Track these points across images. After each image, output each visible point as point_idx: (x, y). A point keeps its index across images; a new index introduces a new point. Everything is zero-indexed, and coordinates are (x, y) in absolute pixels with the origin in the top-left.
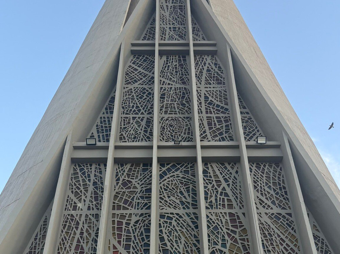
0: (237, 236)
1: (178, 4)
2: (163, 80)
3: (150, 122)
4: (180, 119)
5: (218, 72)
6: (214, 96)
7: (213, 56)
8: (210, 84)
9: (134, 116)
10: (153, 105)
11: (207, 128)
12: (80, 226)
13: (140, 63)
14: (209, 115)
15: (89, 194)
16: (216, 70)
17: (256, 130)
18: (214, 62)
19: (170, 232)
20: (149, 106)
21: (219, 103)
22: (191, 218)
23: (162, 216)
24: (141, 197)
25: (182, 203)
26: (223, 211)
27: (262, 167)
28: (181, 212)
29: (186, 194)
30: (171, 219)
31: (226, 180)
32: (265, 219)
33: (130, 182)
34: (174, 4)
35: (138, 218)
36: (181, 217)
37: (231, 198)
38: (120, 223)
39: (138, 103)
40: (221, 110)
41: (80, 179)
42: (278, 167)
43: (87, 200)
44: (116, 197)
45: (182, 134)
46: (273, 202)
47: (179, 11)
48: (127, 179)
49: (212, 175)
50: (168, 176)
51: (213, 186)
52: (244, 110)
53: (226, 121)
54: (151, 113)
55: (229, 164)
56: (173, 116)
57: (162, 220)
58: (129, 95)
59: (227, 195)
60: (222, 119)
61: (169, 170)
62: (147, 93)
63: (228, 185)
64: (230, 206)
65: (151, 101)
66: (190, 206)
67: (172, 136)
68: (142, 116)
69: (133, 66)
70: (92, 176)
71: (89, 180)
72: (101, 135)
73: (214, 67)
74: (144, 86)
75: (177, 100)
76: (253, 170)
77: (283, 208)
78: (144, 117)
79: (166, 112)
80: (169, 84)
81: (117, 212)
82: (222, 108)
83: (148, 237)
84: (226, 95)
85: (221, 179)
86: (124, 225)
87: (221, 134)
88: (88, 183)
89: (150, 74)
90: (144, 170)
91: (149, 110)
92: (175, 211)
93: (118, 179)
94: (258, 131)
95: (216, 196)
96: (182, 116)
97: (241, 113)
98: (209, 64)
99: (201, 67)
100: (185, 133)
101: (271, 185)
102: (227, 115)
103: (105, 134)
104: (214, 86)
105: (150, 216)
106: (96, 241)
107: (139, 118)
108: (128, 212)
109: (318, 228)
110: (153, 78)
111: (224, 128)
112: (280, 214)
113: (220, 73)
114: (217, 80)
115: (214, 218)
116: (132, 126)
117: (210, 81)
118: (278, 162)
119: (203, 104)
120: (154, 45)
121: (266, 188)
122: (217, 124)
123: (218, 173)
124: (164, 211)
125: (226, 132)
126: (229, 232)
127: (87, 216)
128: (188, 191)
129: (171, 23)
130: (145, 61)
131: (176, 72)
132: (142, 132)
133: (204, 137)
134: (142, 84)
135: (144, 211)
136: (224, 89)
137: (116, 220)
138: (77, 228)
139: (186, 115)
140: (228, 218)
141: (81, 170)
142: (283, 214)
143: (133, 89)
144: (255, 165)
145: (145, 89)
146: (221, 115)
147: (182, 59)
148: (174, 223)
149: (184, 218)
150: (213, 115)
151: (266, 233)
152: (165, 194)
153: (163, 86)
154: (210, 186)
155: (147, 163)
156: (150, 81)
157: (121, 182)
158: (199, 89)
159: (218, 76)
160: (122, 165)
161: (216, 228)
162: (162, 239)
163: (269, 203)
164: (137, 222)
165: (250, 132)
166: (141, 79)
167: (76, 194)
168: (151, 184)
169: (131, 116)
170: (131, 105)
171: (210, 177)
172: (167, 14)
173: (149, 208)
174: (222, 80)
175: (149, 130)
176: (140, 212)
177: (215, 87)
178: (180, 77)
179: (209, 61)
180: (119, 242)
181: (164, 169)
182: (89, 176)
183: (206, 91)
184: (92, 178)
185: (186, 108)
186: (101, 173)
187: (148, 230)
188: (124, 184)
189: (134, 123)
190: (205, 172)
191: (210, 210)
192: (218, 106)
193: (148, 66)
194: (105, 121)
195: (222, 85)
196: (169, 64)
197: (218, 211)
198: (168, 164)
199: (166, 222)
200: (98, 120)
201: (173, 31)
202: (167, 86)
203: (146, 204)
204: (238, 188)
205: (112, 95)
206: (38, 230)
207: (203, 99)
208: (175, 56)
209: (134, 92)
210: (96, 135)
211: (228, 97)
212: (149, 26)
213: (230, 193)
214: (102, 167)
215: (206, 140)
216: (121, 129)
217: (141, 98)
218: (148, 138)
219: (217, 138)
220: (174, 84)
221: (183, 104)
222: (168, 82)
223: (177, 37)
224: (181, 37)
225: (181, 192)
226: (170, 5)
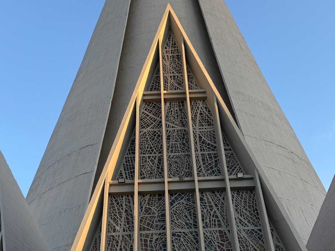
0: (224, 248)
1: (176, 54)
2: (168, 123)
3: (161, 160)
4: (182, 157)
5: (209, 115)
6: (206, 136)
7: (204, 101)
8: (203, 126)
9: (149, 155)
10: (162, 146)
11: (202, 163)
12: (119, 244)
13: (150, 109)
14: (203, 152)
15: (123, 220)
16: (207, 113)
17: (236, 164)
18: (205, 106)
19: (180, 247)
20: (160, 147)
21: (209, 142)
22: (194, 236)
23: (173, 235)
24: (159, 221)
25: (187, 224)
26: (215, 229)
27: (241, 194)
28: (186, 231)
29: (189, 217)
30: (180, 236)
31: (216, 205)
32: (243, 234)
33: (150, 209)
34: (172, 54)
35: (157, 237)
36: (186, 235)
37: (220, 219)
38: (146, 241)
39: (151, 144)
40: (212, 148)
41: (116, 208)
42: (252, 193)
43: (122, 224)
44: (142, 221)
45: (184, 169)
46: (249, 221)
47: (177, 60)
48: (148, 206)
49: (206, 201)
50: (176, 203)
51: (208, 210)
52: (227, 148)
53: (215, 157)
54: (161, 152)
55: (218, 192)
56: (177, 154)
57: (174, 237)
58: (145, 137)
59: (217, 217)
60: (212, 156)
61: (176, 198)
62: (157, 135)
63: (218, 209)
64: (220, 225)
65: (160, 142)
66: (193, 227)
67: (177, 171)
68: (154, 155)
69: (146, 112)
70: (124, 205)
71: (122, 209)
72: (127, 172)
73: (205, 110)
74: (155, 130)
75: (179, 140)
76: (235, 197)
77: (256, 226)
78: (156, 156)
79: (172, 151)
80: (173, 127)
81: (143, 232)
82: (212, 146)
84: (215, 135)
85: (213, 205)
86: (149, 242)
87: (212, 168)
88: (121, 210)
89: (158, 119)
90: (159, 199)
91: (159, 150)
92: (182, 231)
93: (142, 207)
94: (238, 164)
95: (210, 218)
96: (183, 154)
97: (225, 150)
98: (201, 108)
99: (195, 111)
100: (186, 168)
101: (247, 207)
102: (215, 152)
103: (130, 171)
104: (205, 127)
105: (165, 235)
107: (153, 157)
108: (151, 232)
109: (279, 240)
110: (161, 122)
111: (214, 163)
112: (253, 230)
113: (210, 116)
114: (208, 122)
115: (208, 234)
116: (148, 163)
117: (203, 123)
118: (252, 189)
119: (198, 143)
120: (160, 95)
121: (244, 210)
122: (209, 160)
123: (210, 200)
124: (175, 231)
125: (215, 166)
126: (219, 245)
127: (123, 236)
128: (190, 215)
129: (171, 72)
130: (154, 107)
131: (177, 116)
132: (156, 168)
133: (200, 171)
134: (153, 128)
135: (161, 231)
136: (212, 129)
137: (143, 238)
138: (117, 246)
139: (187, 153)
140: (218, 234)
141: (116, 201)
142: (256, 230)
143: (147, 133)
144: (236, 193)
145: (155, 132)
146: (211, 152)
147: (181, 104)
148: (182, 240)
149: (189, 236)
150: (206, 153)
151: (244, 244)
152: (175, 218)
153: (169, 129)
154: (205, 210)
155: (161, 194)
156: (158, 125)
157: (144, 209)
158: (195, 131)
159: (208, 119)
160: (144, 196)
161: (210, 242)
163: (246, 222)
164: (157, 240)
165: (232, 166)
166: (152, 123)
167: (114, 220)
168: (164, 210)
169: (147, 155)
170: (146, 146)
171: (205, 203)
172: (168, 64)
173: (165, 228)
174: (211, 121)
175: (160, 166)
176: (158, 232)
178: (181, 121)
179: (201, 105)
181: (173, 198)
182: (122, 205)
183: (200, 132)
184: (124, 207)
185: (186, 148)
186: (129, 202)
187: (165, 246)
188: (146, 211)
189: (150, 162)
190: (201, 199)
191: (206, 229)
192: (209, 144)
193: (157, 112)
194: (129, 160)
195: (211, 127)
196: (172, 109)
197: (211, 229)
198: (175, 194)
199: (177, 239)
200: (124, 160)
201: (173, 79)
202: (171, 129)
203: (162, 226)
204: (225, 211)
205: (132, 138)
206: (92, 248)
207: (198, 139)
208: (176, 102)
209: (147, 135)
210: (123, 172)
211: (216, 137)
212: (155, 75)
213: (219, 215)
214: (130, 198)
215: (201, 174)
216: (141, 167)
217: (153, 140)
218: (160, 173)
219: (209, 172)
220: (176, 126)
221: (184, 144)
222: (171, 125)
223: (176, 85)
224: (179, 84)
225: (186, 216)
226: (170, 55)
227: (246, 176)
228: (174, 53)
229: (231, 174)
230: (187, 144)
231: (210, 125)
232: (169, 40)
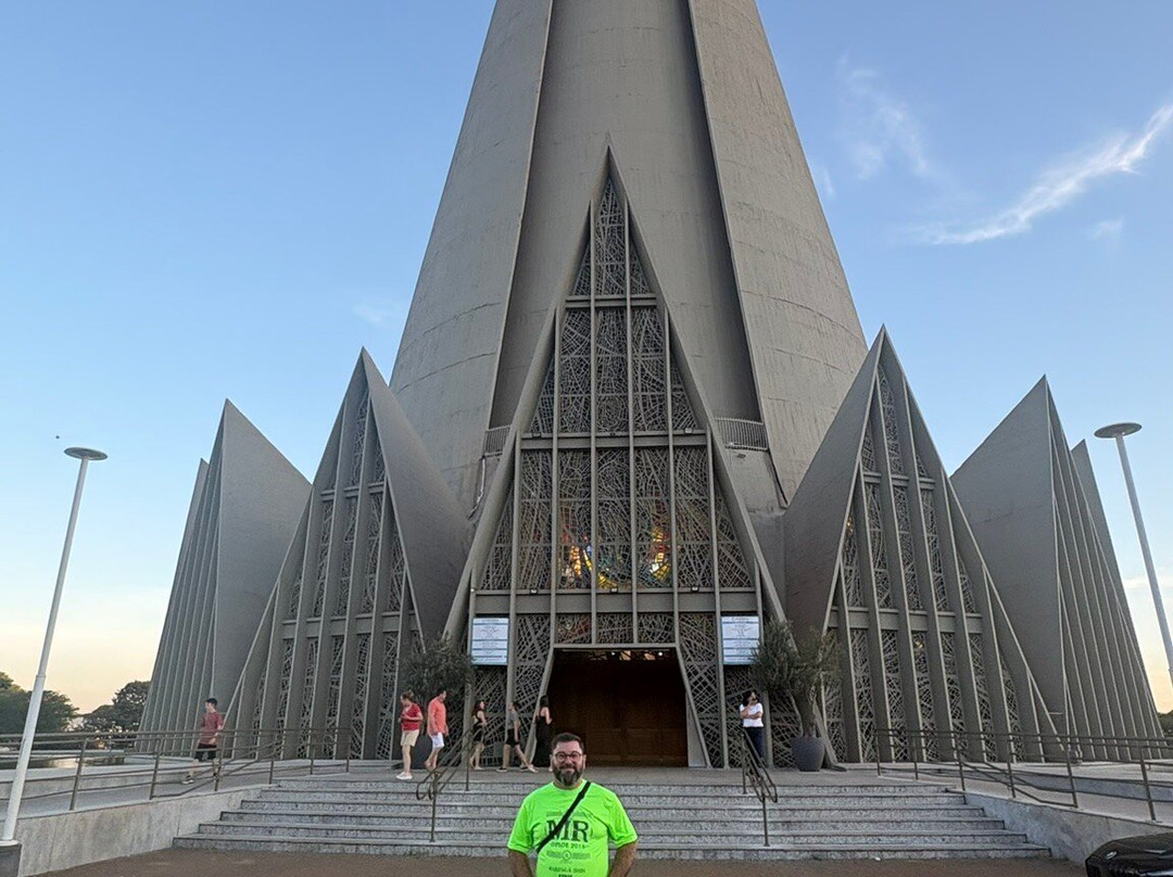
0: (660, 521)
1: (616, 225)
2: (600, 347)
3: (588, 403)
4: (617, 399)
6: (651, 368)
7: (652, 312)
8: (648, 352)
9: (573, 395)
10: (590, 381)
11: (641, 409)
12: (536, 513)
13: (576, 323)
14: (645, 393)
15: (539, 483)
16: (655, 331)
19: (607, 518)
20: (587, 383)
21: (655, 378)
22: (623, 505)
23: (601, 504)
24: (583, 486)
25: (617, 491)
26: (651, 498)
28: (617, 500)
29: (620, 482)
30: (608, 506)
31: (655, 468)
33: (573, 471)
34: (611, 225)
35: (581, 505)
36: (616, 504)
37: (659, 486)
38: (567, 510)
39: (576, 379)
40: (657, 386)
41: (530, 468)
42: (702, 452)
43: (539, 489)
44: (562, 486)
45: (618, 417)
46: (693, 489)
48: (570, 467)
49: (643, 462)
50: (605, 464)
51: (644, 473)
52: (677, 386)
53: (660, 401)
54: (588, 391)
55: (658, 452)
56: (610, 394)
57: (600, 507)
58: (567, 368)
59: (655, 483)
60: (657, 398)
61: (606, 457)
62: (584, 365)
63: (657, 473)
64: (657, 494)
65: (588, 377)
66: (623, 494)
67: (609, 420)
68: (580, 396)
69: (569, 328)
70: (540, 465)
71: (538, 469)
72: (544, 419)
73: (652, 326)
74: (581, 356)
75: (614, 374)
77: (700, 494)
78: (582, 397)
79: (603, 391)
80: (606, 352)
81: (564, 500)
82: (657, 383)
83: (590, 522)
84: (661, 366)
85: (652, 467)
86: (570, 512)
87: (654, 416)
88: (537, 471)
89: (587, 339)
90: (584, 459)
91: (587, 388)
92: (611, 499)
93: (562, 468)
95: (646, 484)
96: (618, 395)
97: (674, 390)
98: (648, 322)
99: (638, 328)
101: (694, 471)
102: (661, 393)
103: (547, 418)
104: (651, 354)
105: (590, 503)
106: (550, 526)
107: (578, 398)
108: (573, 500)
110: (589, 344)
111: (658, 409)
112: (697, 500)
114: (655, 345)
115: (642, 505)
116: (572, 408)
117: (648, 348)
118: (700, 449)
119: (639, 379)
120: (589, 301)
121: (689, 475)
122: (652, 404)
123: (649, 460)
124: (602, 499)
125: (659, 414)
127: (540, 504)
128: (621, 479)
129: (608, 258)
130: (581, 320)
131: (614, 335)
132: (581, 416)
133: (637, 422)
134: (579, 354)
135: (586, 499)
136: (661, 358)
137: (563, 507)
138: (533, 514)
139: (622, 394)
140: (654, 504)
141: (530, 458)
142: (700, 500)
143: (570, 361)
144: (679, 453)
145: (582, 360)
146: (657, 393)
147: (619, 317)
148: (610, 510)
149: (619, 505)
150: (649, 394)
152: (603, 483)
153: (600, 356)
154: (641, 474)
155: (587, 451)
156: (586, 349)
157: (565, 471)
158: (635, 359)
159: (656, 340)
160: (564, 454)
162: (601, 524)
163: (690, 490)
164: (580, 509)
165: (682, 414)
166: (578, 346)
167: (529, 483)
168: (590, 472)
169: (570, 396)
170: (570, 381)
171: (641, 464)
172: (603, 243)
173: (590, 496)
174: (659, 346)
175: (587, 412)
176: (582, 500)
177: (652, 356)
178: (617, 343)
179: (648, 318)
180: (568, 527)
181: (602, 457)
182: (538, 465)
183: (643, 361)
184: (541, 467)
185: (622, 385)
186: (547, 462)
187: (589, 517)
188: (568, 473)
189: (573, 405)
190: (637, 460)
191: (639, 498)
192: (654, 381)
193: (584, 328)
194: (546, 403)
195: (658, 354)
196: (605, 324)
197: (647, 498)
198: (604, 453)
199: (604, 509)
200: (540, 402)
201: (611, 271)
202: (604, 355)
203: (587, 492)
204: (665, 475)
205: (551, 369)
207: (639, 372)
208: (613, 312)
209: (571, 364)
210: (539, 419)
211: (662, 368)
212: (584, 265)
213: (658, 481)
214: (548, 454)
215: (640, 424)
216: (562, 413)
217: (578, 372)
218: (586, 424)
219: (651, 422)
220: (611, 352)
221: (620, 380)
222: (604, 349)
224: (619, 281)
225: (617, 482)
226: (608, 226)
227: (695, 432)
228: (613, 222)
229: (676, 429)
230: (623, 380)
231: (657, 351)
232: (607, 198)
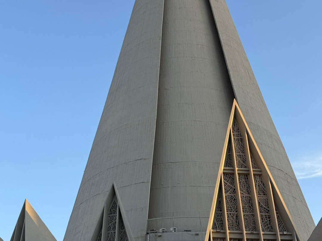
1: (240, 137)
3: (237, 216)
4: (250, 215)
5: (263, 187)
6: (263, 202)
7: (260, 176)
8: (260, 195)
9: (230, 213)
10: (237, 207)
11: (261, 221)
13: (228, 179)
16: (262, 185)
17: (281, 224)
18: (261, 180)
21: (265, 207)
34: (238, 137)
39: (231, 205)
40: (267, 211)
45: (252, 224)
47: (241, 143)
54: (237, 211)
56: (247, 213)
60: (267, 217)
62: (234, 199)
67: (247, 225)
68: (233, 213)
69: (225, 181)
72: (218, 223)
73: (261, 183)
75: (247, 204)
78: (234, 214)
82: (267, 209)
84: (268, 202)
87: (267, 225)
89: (233, 187)
91: (236, 209)
96: (250, 214)
98: (259, 181)
102: (269, 214)
103: (220, 223)
107: (232, 214)
110: (235, 189)
111: (268, 222)
113: (264, 188)
114: (263, 192)
116: (230, 218)
117: (260, 193)
122: (265, 219)
125: (270, 224)
129: (238, 152)
130: (230, 178)
131: (244, 186)
132: (235, 222)
134: (231, 193)
136: (266, 198)
139: (252, 214)
143: (227, 196)
145: (232, 196)
146: (267, 214)
147: (246, 177)
150: (263, 214)
156: (234, 191)
159: (263, 190)
166: (230, 190)
174: (265, 192)
175: (238, 221)
177: (262, 197)
178: (247, 190)
183: (259, 199)
185: (252, 209)
189: (231, 217)
193: (232, 182)
194: (219, 215)
195: (265, 196)
201: (240, 157)
202: (242, 195)
208: (243, 175)
209: (228, 198)
210: (216, 223)
211: (269, 203)
217: (232, 202)
218: (238, 225)
219: (266, 227)
220: (244, 194)
221: (250, 207)
222: (241, 192)
223: (242, 162)
224: (244, 162)
226: (236, 138)
227: (288, 233)
228: (238, 136)
229: (280, 231)
230: (252, 207)
231: (264, 195)
232: (235, 126)
